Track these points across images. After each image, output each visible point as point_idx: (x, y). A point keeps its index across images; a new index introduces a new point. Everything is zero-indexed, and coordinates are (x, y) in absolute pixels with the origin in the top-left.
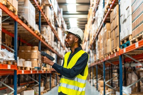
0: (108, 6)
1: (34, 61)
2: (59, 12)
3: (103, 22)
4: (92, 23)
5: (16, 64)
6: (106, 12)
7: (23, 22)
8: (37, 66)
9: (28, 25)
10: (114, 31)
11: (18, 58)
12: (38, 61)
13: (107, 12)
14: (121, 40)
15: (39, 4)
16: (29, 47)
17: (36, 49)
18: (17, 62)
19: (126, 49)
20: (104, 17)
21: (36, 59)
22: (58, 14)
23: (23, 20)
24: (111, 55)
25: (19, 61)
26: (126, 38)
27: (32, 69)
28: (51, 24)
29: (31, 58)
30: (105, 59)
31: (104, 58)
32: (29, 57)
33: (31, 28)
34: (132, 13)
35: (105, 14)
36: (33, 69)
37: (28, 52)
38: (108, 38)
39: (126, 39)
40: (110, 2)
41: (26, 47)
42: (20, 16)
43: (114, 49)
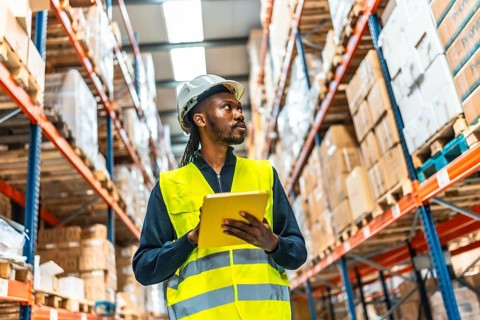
0: (330, 75)
1: (92, 277)
2: (161, 135)
3: (313, 132)
4: (266, 154)
5: (29, 277)
6: (322, 96)
7: (61, 134)
8: (103, 298)
9: (74, 148)
10: (371, 134)
11: (37, 258)
12: (109, 279)
13: (326, 93)
14: (412, 150)
15: (107, 94)
16: (72, 229)
17: (97, 234)
18: (33, 273)
19: (449, 171)
20: (316, 113)
21: (99, 269)
22: (159, 141)
23: (58, 125)
24: (373, 222)
25: (42, 274)
26: (438, 135)
27: (86, 309)
28: (143, 162)
29: (81, 268)
30: (347, 247)
31: (339, 243)
32: (75, 268)
33: (83, 158)
34: (446, 48)
35: (320, 102)
36: (90, 307)
37: (69, 249)
38: (346, 173)
39: (437, 139)
40: (337, 60)
41: (63, 230)
42: (49, 109)
43: (386, 192)
